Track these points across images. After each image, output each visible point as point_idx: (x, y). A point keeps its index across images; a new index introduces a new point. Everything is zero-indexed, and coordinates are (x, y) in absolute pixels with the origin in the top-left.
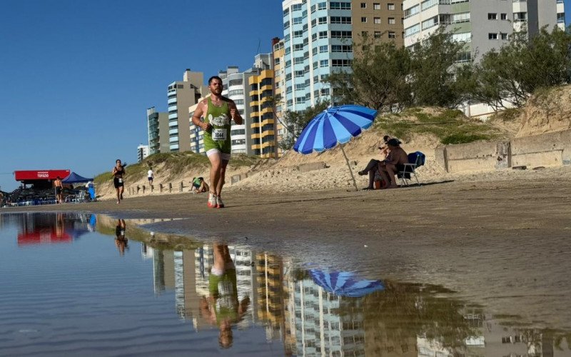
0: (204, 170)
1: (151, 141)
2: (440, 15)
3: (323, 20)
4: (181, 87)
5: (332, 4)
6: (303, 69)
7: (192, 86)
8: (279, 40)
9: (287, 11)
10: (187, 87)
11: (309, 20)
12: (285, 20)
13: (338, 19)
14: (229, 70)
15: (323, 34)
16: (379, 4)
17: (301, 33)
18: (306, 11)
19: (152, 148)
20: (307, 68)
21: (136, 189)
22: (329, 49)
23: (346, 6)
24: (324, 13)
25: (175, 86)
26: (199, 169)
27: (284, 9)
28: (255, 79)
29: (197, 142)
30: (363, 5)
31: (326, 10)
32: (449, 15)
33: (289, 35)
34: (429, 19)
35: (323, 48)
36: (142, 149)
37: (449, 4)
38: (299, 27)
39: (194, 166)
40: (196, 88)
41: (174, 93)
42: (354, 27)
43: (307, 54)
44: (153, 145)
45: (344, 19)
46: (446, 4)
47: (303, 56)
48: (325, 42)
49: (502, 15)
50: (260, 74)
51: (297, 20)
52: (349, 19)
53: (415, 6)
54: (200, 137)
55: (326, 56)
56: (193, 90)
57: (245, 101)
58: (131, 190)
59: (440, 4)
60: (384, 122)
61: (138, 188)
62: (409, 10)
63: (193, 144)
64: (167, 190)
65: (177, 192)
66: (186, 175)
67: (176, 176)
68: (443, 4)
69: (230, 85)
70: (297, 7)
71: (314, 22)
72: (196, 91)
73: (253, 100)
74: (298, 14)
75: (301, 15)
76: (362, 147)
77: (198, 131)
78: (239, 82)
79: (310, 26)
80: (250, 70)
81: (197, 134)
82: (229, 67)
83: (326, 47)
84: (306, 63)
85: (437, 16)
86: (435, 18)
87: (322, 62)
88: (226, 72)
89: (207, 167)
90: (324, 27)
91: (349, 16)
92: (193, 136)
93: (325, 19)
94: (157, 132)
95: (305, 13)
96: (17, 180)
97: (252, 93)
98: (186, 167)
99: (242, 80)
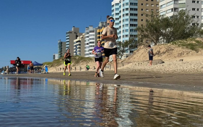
0: (88, 62)
1: (59, 52)
2: (174, 8)
3: (127, 9)
4: (71, 33)
5: (131, 3)
6: (119, 27)
7: (75, 33)
8: (109, 16)
9: (113, 5)
10: (73, 33)
11: (122, 9)
12: (112, 9)
13: (133, 9)
14: (90, 27)
15: (127, 14)
16: (148, 4)
17: (118, 14)
18: (121, 6)
19: (59, 54)
20: (120, 27)
21: (59, 69)
22: (129, 20)
23: (136, 4)
24: (128, 7)
25: (69, 32)
26: (86, 62)
27: (112, 5)
28: (99, 30)
29: (76, 53)
30: (142, 4)
31: (128, 6)
32: (177, 8)
33: (114, 14)
34: (169, 10)
35: (127, 20)
36: (54, 55)
37: (178, 4)
38: (118, 12)
39: (84, 61)
40: (76, 33)
41: (68, 35)
42: (139, 12)
43: (120, 22)
44: (60, 53)
45: (135, 9)
46: (176, 4)
47: (119, 22)
48: (128, 17)
49: (197, 9)
50: (101, 29)
51: (117, 9)
52: (137, 9)
53: (164, 5)
54: (77, 51)
55: (128, 22)
56: (75, 34)
57: (95, 39)
58: (57, 69)
59: (174, 4)
60: (182, 43)
61: (61, 69)
62: (161, 6)
63: (75, 54)
64: (74, 70)
65: (79, 71)
66: (81, 64)
67: (77, 64)
68: (175, 4)
69: (90, 33)
70: (117, 4)
71: (123, 10)
72: (76, 34)
73: (98, 38)
74: (118, 7)
75: (119, 7)
76: (174, 54)
77: (77, 49)
78: (93, 31)
79: (122, 11)
80: (97, 27)
81: (76, 50)
82: (90, 26)
83: (128, 19)
84: (120, 25)
85: (173, 8)
86: (172, 9)
87: (126, 25)
88: (88, 28)
89: (90, 61)
90: (127, 12)
91: (137, 8)
92: (75, 51)
93: (128, 9)
94: (61, 49)
95: (120, 6)
96: (11, 64)
97: (98, 36)
98: (81, 61)
99: (94, 31)
